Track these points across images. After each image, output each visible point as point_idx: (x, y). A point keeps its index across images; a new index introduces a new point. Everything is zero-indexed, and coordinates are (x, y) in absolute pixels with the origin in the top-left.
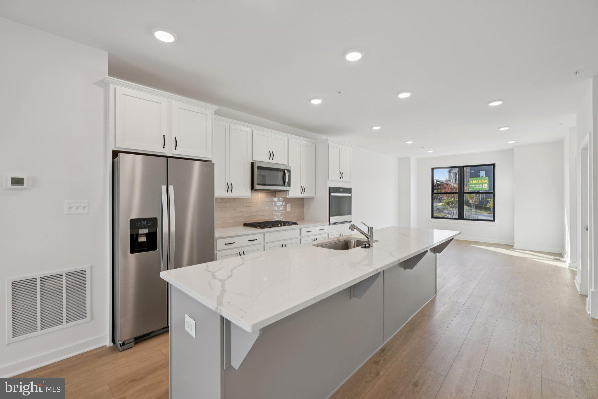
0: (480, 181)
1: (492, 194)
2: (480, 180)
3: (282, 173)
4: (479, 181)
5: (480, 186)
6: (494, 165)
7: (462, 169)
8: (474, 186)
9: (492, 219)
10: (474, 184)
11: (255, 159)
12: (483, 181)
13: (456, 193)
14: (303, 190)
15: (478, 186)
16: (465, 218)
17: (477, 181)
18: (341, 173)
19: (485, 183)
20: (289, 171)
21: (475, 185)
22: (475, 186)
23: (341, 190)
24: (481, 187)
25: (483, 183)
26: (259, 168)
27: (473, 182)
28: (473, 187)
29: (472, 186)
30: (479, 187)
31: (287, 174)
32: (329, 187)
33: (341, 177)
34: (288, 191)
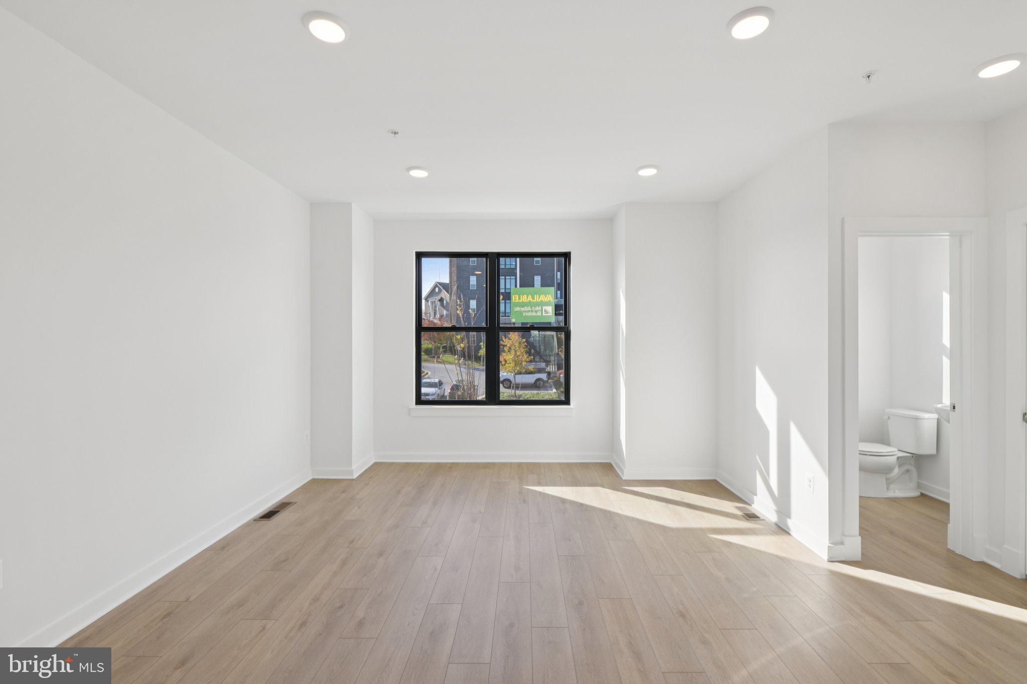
0: (537, 299)
1: (563, 333)
2: (536, 294)
4: (533, 298)
5: (536, 312)
6: (567, 256)
7: (493, 259)
8: (523, 309)
9: (563, 398)
10: (524, 305)
12: (542, 298)
13: (480, 329)
15: (532, 311)
16: (501, 398)
17: (529, 298)
19: (547, 304)
21: (526, 309)
22: (525, 311)
24: (539, 314)
25: (542, 304)
27: (519, 299)
28: (521, 313)
29: (517, 309)
30: (534, 314)
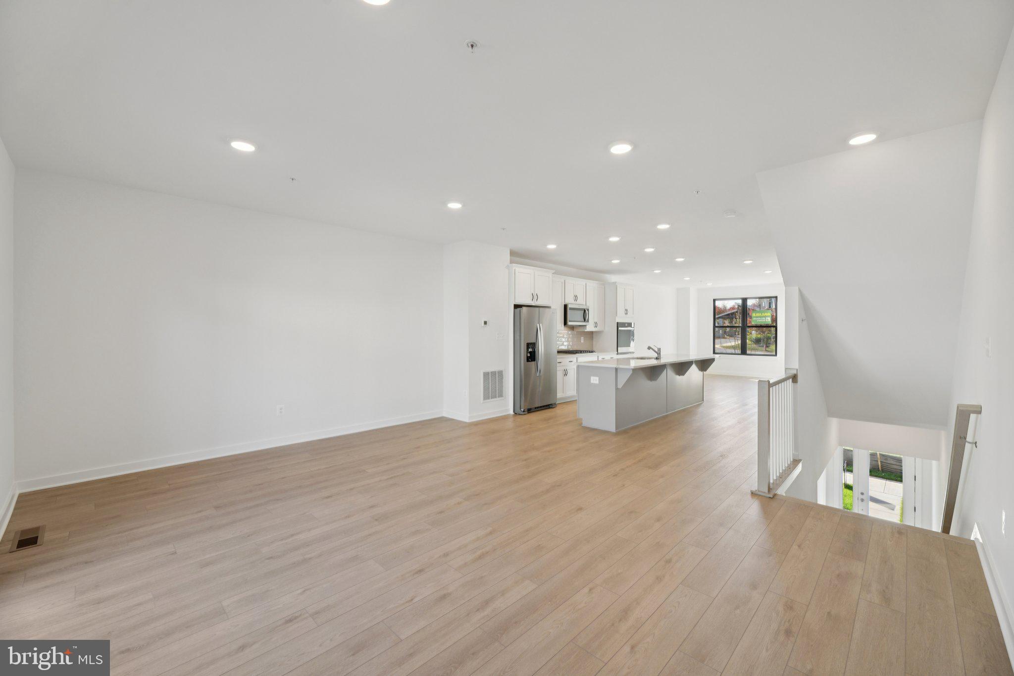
0: (763, 314)
1: (774, 328)
3: (583, 312)
6: (776, 297)
7: (744, 300)
9: (774, 354)
10: (757, 317)
11: (567, 302)
12: (766, 314)
13: (739, 327)
14: (596, 325)
15: (761, 319)
16: (747, 353)
17: (760, 314)
18: (626, 310)
19: (768, 316)
20: (588, 310)
21: (758, 320)
23: (626, 325)
24: (764, 320)
25: (765, 317)
26: (571, 309)
27: (756, 315)
29: (755, 319)
31: (587, 312)
32: (617, 323)
33: (626, 314)
34: (586, 326)
